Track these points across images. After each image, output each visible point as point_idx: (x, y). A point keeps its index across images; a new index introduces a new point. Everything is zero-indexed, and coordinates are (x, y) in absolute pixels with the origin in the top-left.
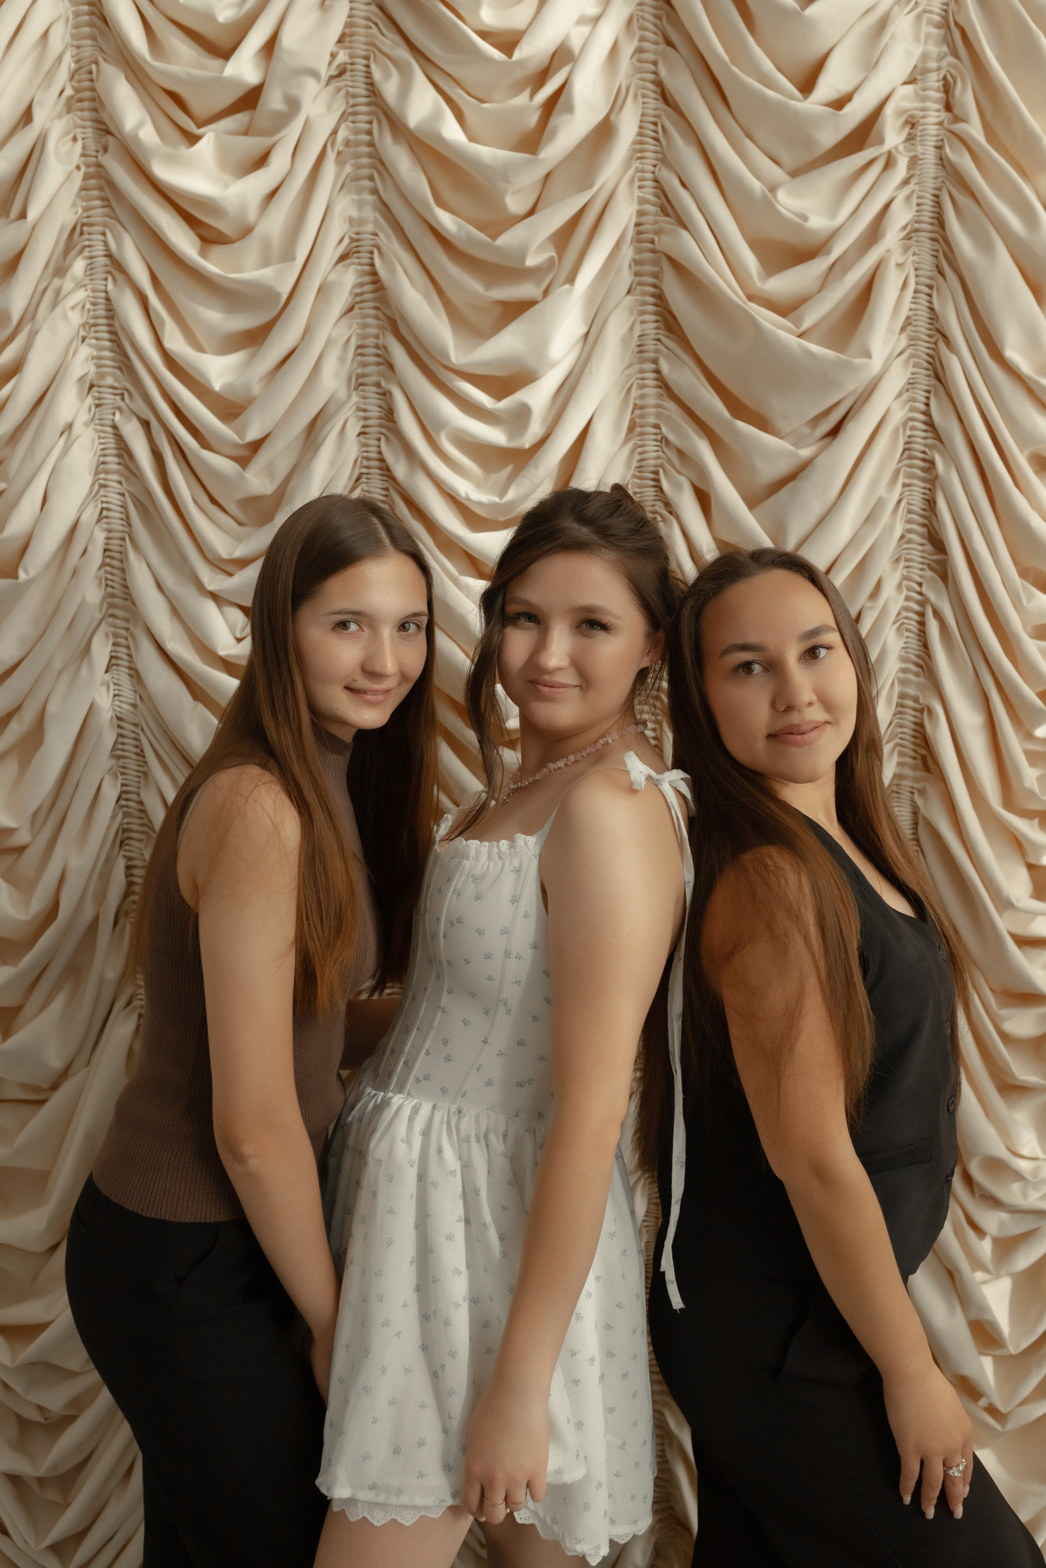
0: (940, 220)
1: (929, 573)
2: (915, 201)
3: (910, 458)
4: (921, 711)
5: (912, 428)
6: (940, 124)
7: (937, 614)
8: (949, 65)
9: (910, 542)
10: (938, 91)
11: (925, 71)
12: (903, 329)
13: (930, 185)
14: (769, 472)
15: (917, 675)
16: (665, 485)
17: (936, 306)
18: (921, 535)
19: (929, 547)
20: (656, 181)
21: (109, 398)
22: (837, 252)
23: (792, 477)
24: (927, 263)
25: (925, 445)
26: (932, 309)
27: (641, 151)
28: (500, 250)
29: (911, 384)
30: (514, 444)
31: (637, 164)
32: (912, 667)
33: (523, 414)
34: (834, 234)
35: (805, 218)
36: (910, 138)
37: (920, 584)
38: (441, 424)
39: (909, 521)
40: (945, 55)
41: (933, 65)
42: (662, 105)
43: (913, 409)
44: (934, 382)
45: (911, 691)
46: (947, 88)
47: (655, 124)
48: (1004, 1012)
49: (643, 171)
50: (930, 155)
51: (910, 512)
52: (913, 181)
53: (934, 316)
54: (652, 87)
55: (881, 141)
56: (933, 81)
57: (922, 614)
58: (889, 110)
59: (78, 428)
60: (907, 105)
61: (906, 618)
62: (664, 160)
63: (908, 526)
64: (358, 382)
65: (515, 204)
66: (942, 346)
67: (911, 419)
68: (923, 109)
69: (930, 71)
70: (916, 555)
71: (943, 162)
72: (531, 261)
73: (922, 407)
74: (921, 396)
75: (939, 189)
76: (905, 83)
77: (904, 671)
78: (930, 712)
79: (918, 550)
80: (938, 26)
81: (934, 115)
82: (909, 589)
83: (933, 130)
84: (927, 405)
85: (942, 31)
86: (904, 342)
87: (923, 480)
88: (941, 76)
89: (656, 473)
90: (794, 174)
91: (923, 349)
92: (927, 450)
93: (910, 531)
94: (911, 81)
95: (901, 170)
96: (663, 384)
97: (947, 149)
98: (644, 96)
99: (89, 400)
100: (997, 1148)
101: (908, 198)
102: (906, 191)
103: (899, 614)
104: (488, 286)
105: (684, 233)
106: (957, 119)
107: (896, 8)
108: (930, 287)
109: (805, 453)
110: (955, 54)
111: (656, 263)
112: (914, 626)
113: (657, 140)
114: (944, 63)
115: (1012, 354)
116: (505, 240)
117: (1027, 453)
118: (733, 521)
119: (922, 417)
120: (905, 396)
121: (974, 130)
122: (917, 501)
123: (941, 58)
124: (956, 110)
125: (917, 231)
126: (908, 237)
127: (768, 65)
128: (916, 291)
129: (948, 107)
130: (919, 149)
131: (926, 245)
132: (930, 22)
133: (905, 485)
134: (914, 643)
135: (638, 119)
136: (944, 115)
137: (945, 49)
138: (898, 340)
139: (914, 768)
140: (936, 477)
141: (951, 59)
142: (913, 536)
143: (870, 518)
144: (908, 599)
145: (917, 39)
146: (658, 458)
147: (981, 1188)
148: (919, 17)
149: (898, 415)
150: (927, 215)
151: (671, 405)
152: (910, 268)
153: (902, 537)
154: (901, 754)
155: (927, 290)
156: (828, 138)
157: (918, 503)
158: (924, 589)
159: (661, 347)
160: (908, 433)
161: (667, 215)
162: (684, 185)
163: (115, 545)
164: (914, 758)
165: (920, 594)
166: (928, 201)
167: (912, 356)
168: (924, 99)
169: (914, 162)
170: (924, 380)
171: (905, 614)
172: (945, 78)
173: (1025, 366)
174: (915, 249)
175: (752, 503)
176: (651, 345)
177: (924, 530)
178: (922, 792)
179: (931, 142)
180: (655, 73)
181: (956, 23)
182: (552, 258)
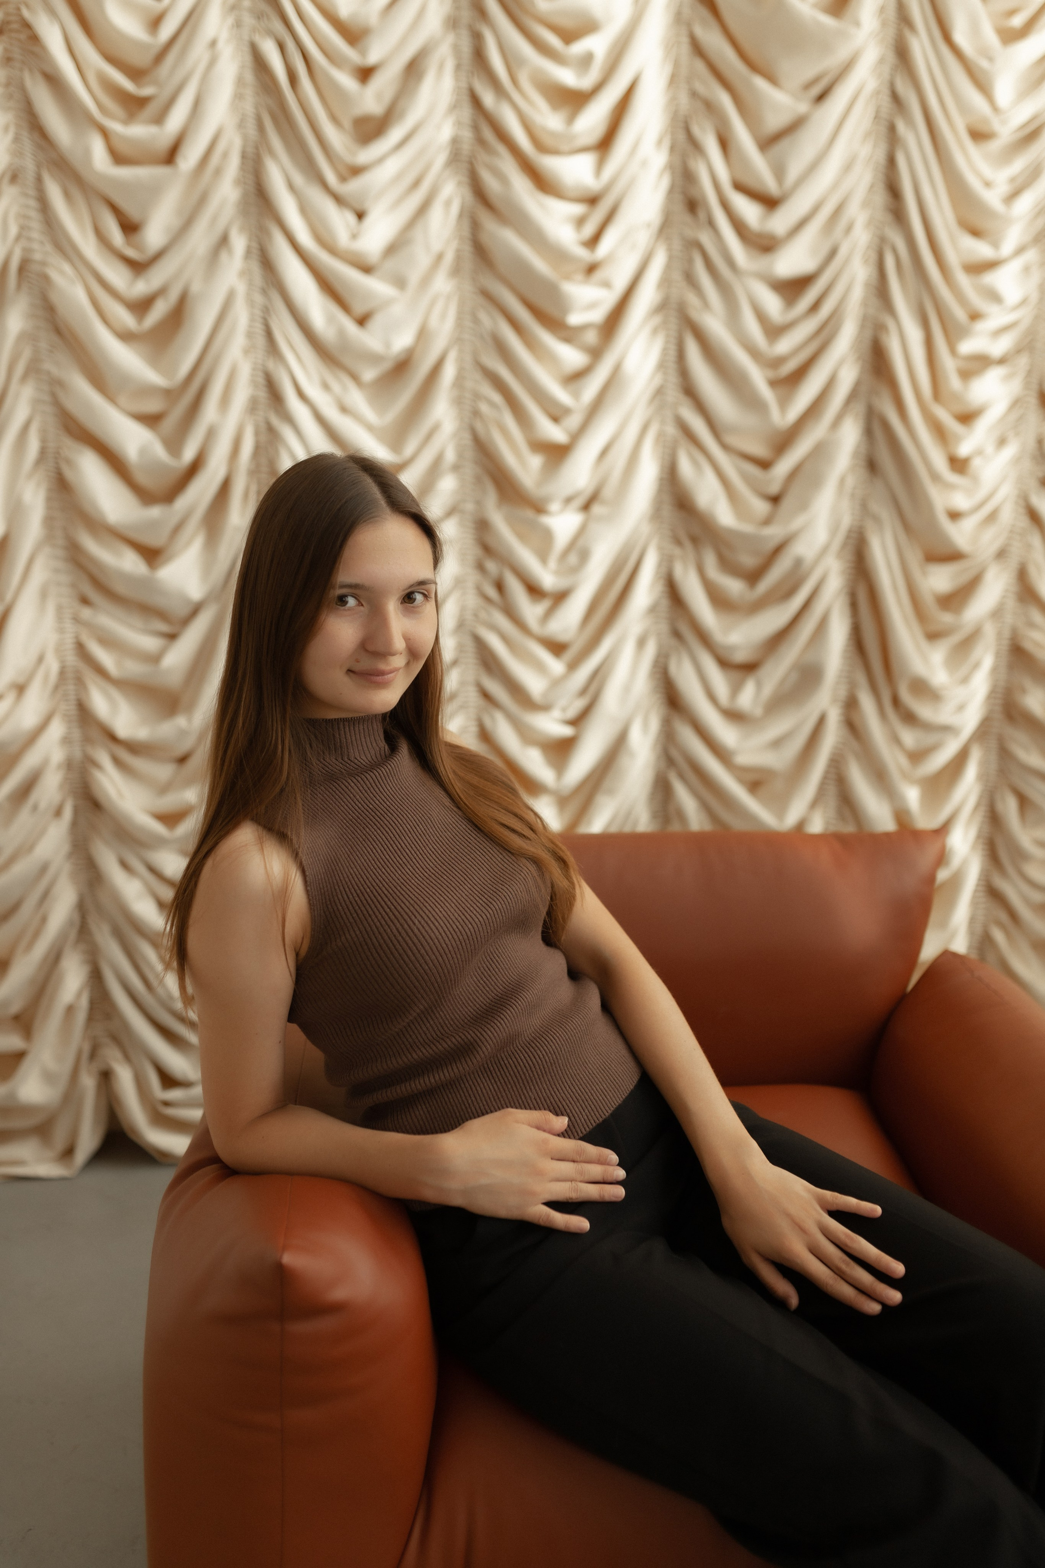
1: (888, 217)
4: (878, 327)
5: (881, 99)
7: (893, 248)
9: (875, 191)
12: (879, 14)
14: (774, 122)
18: (884, 184)
19: (888, 196)
21: (248, 20)
23: (792, 128)
25: (890, 114)
29: (881, 61)
30: (578, 85)
33: (586, 57)
37: (883, 226)
38: (522, 61)
43: (884, 83)
44: (899, 60)
45: (874, 312)
57: (882, 251)
59: (221, 44)
64: (452, 23)
66: (906, 28)
67: (883, 92)
70: (879, 203)
73: (891, 81)
79: (881, 198)
91: (891, 32)
96: (696, 45)
99: (230, 21)
109: (802, 107)
115: (960, 37)
118: (745, 162)
122: (880, 155)
134: (875, 272)
140: (898, 138)
142: (877, 189)
143: (847, 168)
144: (873, 239)
146: (688, 104)
149: (872, 85)
151: (700, 63)
154: (863, 364)
158: (885, 230)
159: (695, 13)
160: (879, 103)
163: (250, 150)
167: (882, 39)
170: (891, 58)
171: (871, 251)
173: (968, 50)
175: (762, 147)
176: (687, 11)
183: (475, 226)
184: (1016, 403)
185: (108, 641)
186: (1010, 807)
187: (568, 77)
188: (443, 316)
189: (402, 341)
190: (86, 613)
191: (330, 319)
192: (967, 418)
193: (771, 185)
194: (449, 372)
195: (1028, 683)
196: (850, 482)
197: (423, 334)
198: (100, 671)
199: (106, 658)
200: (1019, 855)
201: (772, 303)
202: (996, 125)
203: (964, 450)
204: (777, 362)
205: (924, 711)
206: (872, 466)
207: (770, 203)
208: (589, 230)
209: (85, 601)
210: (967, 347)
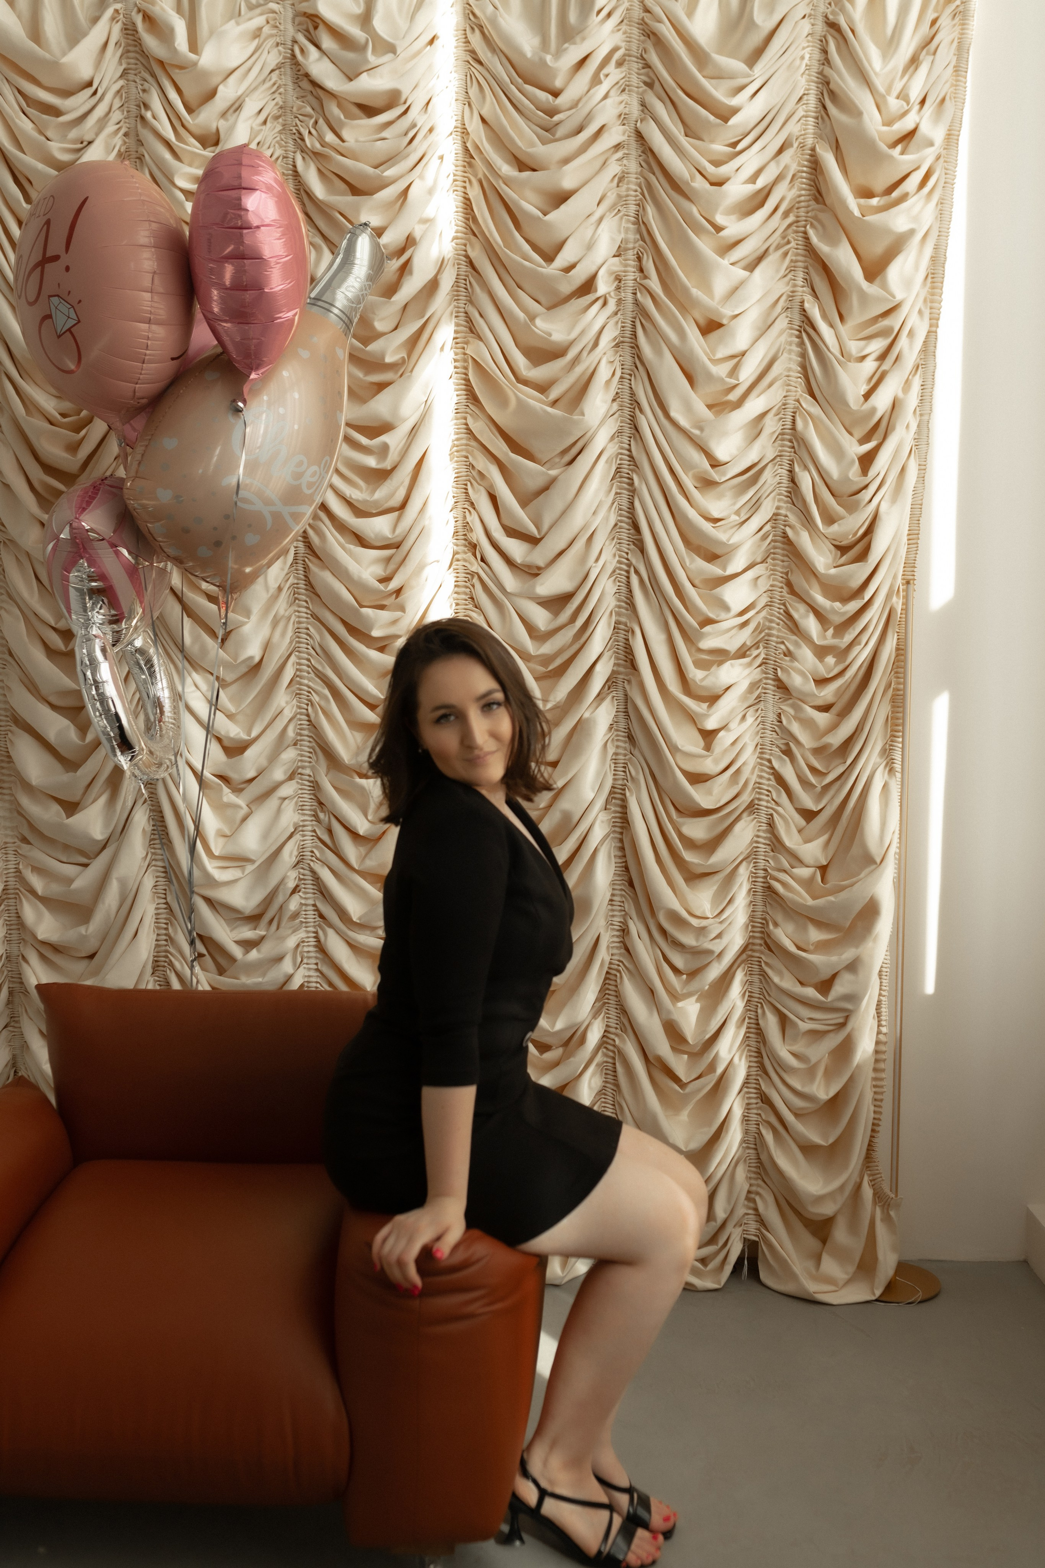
0: (634, 335)
1: (632, 547)
2: (620, 325)
3: (621, 477)
4: (628, 632)
5: (621, 459)
6: (635, 280)
7: (637, 572)
8: (640, 246)
9: (621, 528)
10: (634, 261)
11: (627, 249)
12: (614, 400)
13: (630, 315)
14: (533, 484)
15: (627, 610)
16: (470, 491)
17: (633, 386)
18: (627, 524)
19: (632, 531)
20: (466, 313)
22: (571, 355)
23: (546, 488)
24: (628, 360)
25: (630, 470)
26: (631, 388)
27: (458, 296)
28: (368, 353)
29: (619, 433)
30: (379, 466)
31: (455, 303)
32: (623, 604)
33: (385, 448)
34: (571, 343)
35: (550, 335)
36: (618, 288)
37: (627, 554)
39: (621, 515)
40: (638, 240)
41: (631, 246)
42: (469, 269)
43: (622, 448)
44: (633, 431)
45: (623, 619)
46: (639, 259)
47: (465, 280)
48: (680, 820)
49: (458, 307)
50: (630, 298)
51: (620, 509)
52: (619, 313)
53: (633, 394)
54: (464, 259)
55: (596, 291)
56: (631, 255)
57: (628, 572)
58: (601, 273)
60: (615, 269)
61: (619, 574)
62: (471, 301)
63: (619, 518)
65: (379, 326)
66: (637, 411)
67: (621, 454)
68: (625, 272)
69: (630, 249)
70: (624, 536)
71: (636, 303)
72: (388, 359)
73: (627, 446)
74: (626, 440)
75: (635, 318)
76: (614, 256)
77: (619, 607)
78: (633, 632)
79: (625, 533)
80: (634, 224)
81: (632, 275)
82: (620, 556)
83: (631, 283)
84: (630, 445)
85: (636, 226)
86: (615, 406)
87: (629, 490)
88: (635, 252)
89: (466, 485)
90: (548, 309)
91: (627, 412)
92: (630, 472)
93: (621, 521)
94: (617, 255)
95: (612, 306)
96: (469, 432)
97: (639, 295)
98: (458, 264)
100: (674, 903)
101: (617, 323)
102: (615, 319)
103: (614, 571)
104: (367, 373)
105: (481, 343)
106: (646, 277)
107: (608, 214)
108: (631, 375)
109: (553, 473)
110: (643, 240)
111: (465, 361)
112: (624, 579)
113: (466, 289)
114: (637, 245)
115: (673, 414)
116: (373, 347)
117: (690, 474)
118: (511, 514)
119: (627, 452)
120: (616, 440)
121: (654, 284)
123: (636, 242)
124: (645, 273)
125: (623, 342)
126: (617, 346)
127: (527, 247)
128: (621, 378)
129: (641, 270)
130: (623, 294)
131: (628, 350)
132: (628, 221)
133: (617, 493)
134: (624, 589)
135: (455, 276)
136: (638, 274)
137: (638, 236)
138: (611, 406)
139: (625, 667)
140: (635, 490)
141: (641, 243)
142: (623, 525)
143: (595, 513)
144: (619, 562)
145: (619, 232)
146: (467, 476)
147: (672, 937)
148: (621, 218)
149: (612, 451)
150: (628, 334)
151: (474, 443)
152: (617, 364)
153: (616, 525)
154: (617, 658)
155: (628, 377)
156: (566, 288)
157: (625, 504)
158: (629, 557)
159: (468, 410)
160: (618, 462)
161: (474, 333)
162: (481, 316)
164: (626, 661)
165: (628, 559)
166: (629, 325)
167: (620, 416)
168: (626, 266)
169: (619, 302)
170: (627, 430)
171: (618, 571)
172: (638, 254)
173: (683, 422)
174: (621, 353)
175: (524, 504)
176: (463, 408)
177: (630, 521)
178: (629, 682)
179: (630, 291)
180: (466, 251)
181: (643, 222)
182: (403, 358)
183: (306, 569)
184: (753, 686)
185: (38, 870)
186: (771, 1023)
187: (371, 462)
188: (283, 634)
189: (253, 651)
190: (25, 849)
191: (196, 638)
192: (713, 699)
193: (533, 530)
194: (289, 673)
195: (779, 918)
196: (611, 750)
197: (267, 646)
198: (33, 892)
199: (37, 883)
200: (780, 1066)
201: (541, 617)
202: (714, 475)
203: (711, 724)
204: (546, 660)
205: (688, 939)
206: (631, 738)
207: (533, 541)
208: (392, 566)
209: (25, 840)
210: (707, 644)
